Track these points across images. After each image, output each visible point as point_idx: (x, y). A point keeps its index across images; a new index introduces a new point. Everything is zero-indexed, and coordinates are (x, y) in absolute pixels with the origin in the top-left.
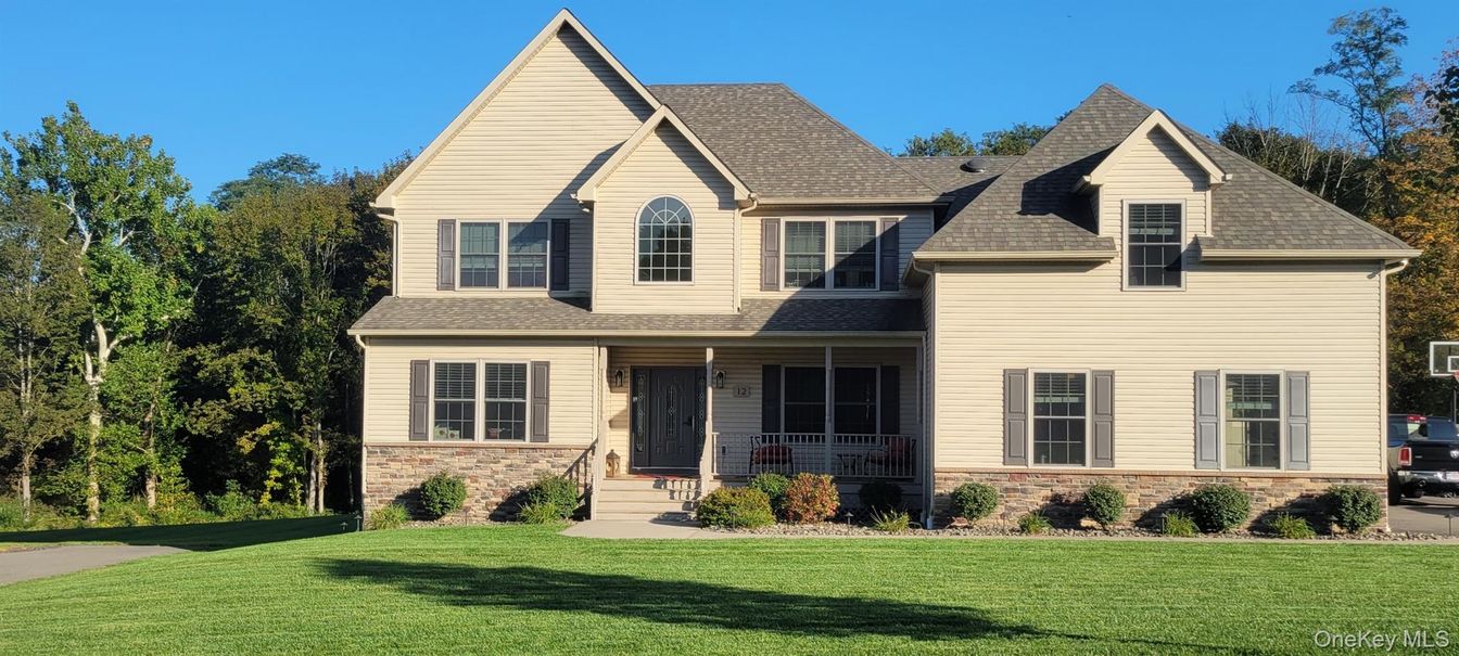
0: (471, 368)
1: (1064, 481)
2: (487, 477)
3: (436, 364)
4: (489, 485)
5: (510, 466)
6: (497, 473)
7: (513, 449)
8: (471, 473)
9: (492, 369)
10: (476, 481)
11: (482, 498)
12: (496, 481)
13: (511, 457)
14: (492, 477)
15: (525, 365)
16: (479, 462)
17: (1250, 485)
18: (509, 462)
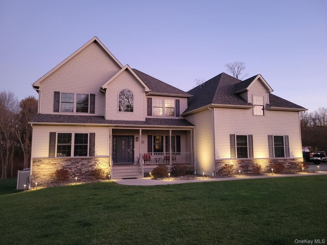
0: (70, 135)
1: (244, 162)
2: (74, 168)
3: (58, 133)
4: (75, 170)
5: (82, 164)
6: (78, 166)
7: (83, 159)
8: (69, 167)
9: (76, 135)
10: (71, 169)
11: (73, 174)
12: (78, 169)
13: (83, 161)
14: (76, 168)
15: (88, 134)
16: (72, 163)
17: (280, 161)
18: (82, 163)
